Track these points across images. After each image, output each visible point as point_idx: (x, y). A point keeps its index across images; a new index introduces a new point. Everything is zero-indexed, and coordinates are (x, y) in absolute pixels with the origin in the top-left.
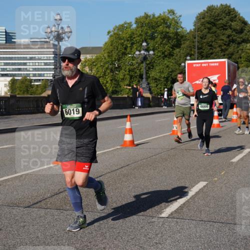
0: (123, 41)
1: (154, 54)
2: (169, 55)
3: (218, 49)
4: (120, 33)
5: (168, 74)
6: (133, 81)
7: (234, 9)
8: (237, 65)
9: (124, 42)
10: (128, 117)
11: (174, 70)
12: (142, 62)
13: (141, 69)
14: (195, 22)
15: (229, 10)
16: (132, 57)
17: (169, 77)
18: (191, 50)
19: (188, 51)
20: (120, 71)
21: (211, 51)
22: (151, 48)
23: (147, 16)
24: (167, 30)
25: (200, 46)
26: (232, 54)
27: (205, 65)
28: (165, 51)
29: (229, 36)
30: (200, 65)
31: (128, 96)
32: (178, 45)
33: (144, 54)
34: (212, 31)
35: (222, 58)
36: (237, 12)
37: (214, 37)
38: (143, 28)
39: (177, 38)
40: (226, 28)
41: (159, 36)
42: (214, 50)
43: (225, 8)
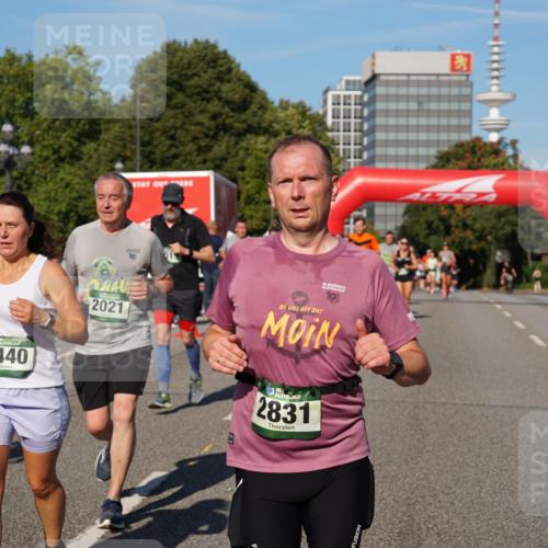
1: (33, 154)
2: (71, 157)
3: (191, 147)
5: (69, 204)
7: (225, 52)
8: (235, 185)
11: (84, 194)
15: (213, 54)
17: (71, 211)
18: (124, 147)
19: (117, 149)
22: (26, 139)
23: (11, 58)
25: (146, 138)
26: (224, 159)
27: (160, 184)
28: (61, 147)
29: (215, 117)
30: (148, 184)
32: (93, 134)
33: (7, 152)
34: (174, 101)
35: (201, 169)
36: (234, 62)
37: (180, 116)
40: (209, 96)
42: (181, 148)
43: (205, 48)
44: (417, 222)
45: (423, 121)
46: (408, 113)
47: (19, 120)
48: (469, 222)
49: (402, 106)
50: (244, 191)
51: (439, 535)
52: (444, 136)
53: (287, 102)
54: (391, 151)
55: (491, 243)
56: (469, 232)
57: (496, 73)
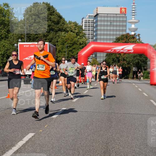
7: (52, 6)
8: (55, 47)
11: (9, 49)
15: (49, 7)
17: (5, 54)
19: (20, 35)
26: (52, 39)
27: (33, 46)
29: (49, 26)
30: (29, 46)
36: (55, 9)
43: (46, 5)
44: (109, 58)
45: (112, 28)
46: (107, 26)
48: (125, 59)
49: (106, 23)
50: (58, 49)
51: (116, 152)
52: (118, 33)
53: (71, 21)
54: (102, 37)
55: (132, 65)
56: (125, 62)
57: (134, 14)
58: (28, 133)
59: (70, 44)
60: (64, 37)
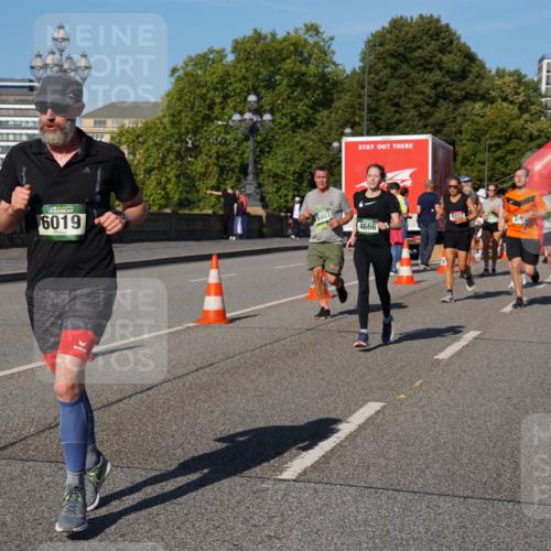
0: (204, 91)
1: (273, 121)
2: (306, 123)
3: (413, 113)
4: (200, 72)
5: (303, 165)
6: (225, 180)
7: (447, 25)
8: (451, 147)
9: (208, 91)
10: (214, 258)
11: (317, 156)
12: (246, 139)
13: (243, 153)
14: (364, 53)
15: (437, 28)
16: (225, 126)
17: (305, 171)
18: (354, 114)
19: (348, 116)
20: (196, 157)
21: (398, 116)
22: (268, 108)
23: (258, 37)
24: (303, 68)
25: (373, 106)
26: (443, 125)
27: (383, 147)
28: (298, 115)
29: (436, 85)
30: (372, 146)
31: (214, 213)
32: (326, 103)
33: (252, 120)
34: (400, 72)
35: (422, 133)
36: (455, 34)
37: (404, 86)
38: (250, 63)
39: (324, 86)
40: (431, 66)
41: (285, 82)
42: (404, 114)
43: (429, 23)
47: (263, 91)
50: (460, 153)
53: (504, 70)
58: (365, 402)
59: (500, 137)
60: (482, 117)
